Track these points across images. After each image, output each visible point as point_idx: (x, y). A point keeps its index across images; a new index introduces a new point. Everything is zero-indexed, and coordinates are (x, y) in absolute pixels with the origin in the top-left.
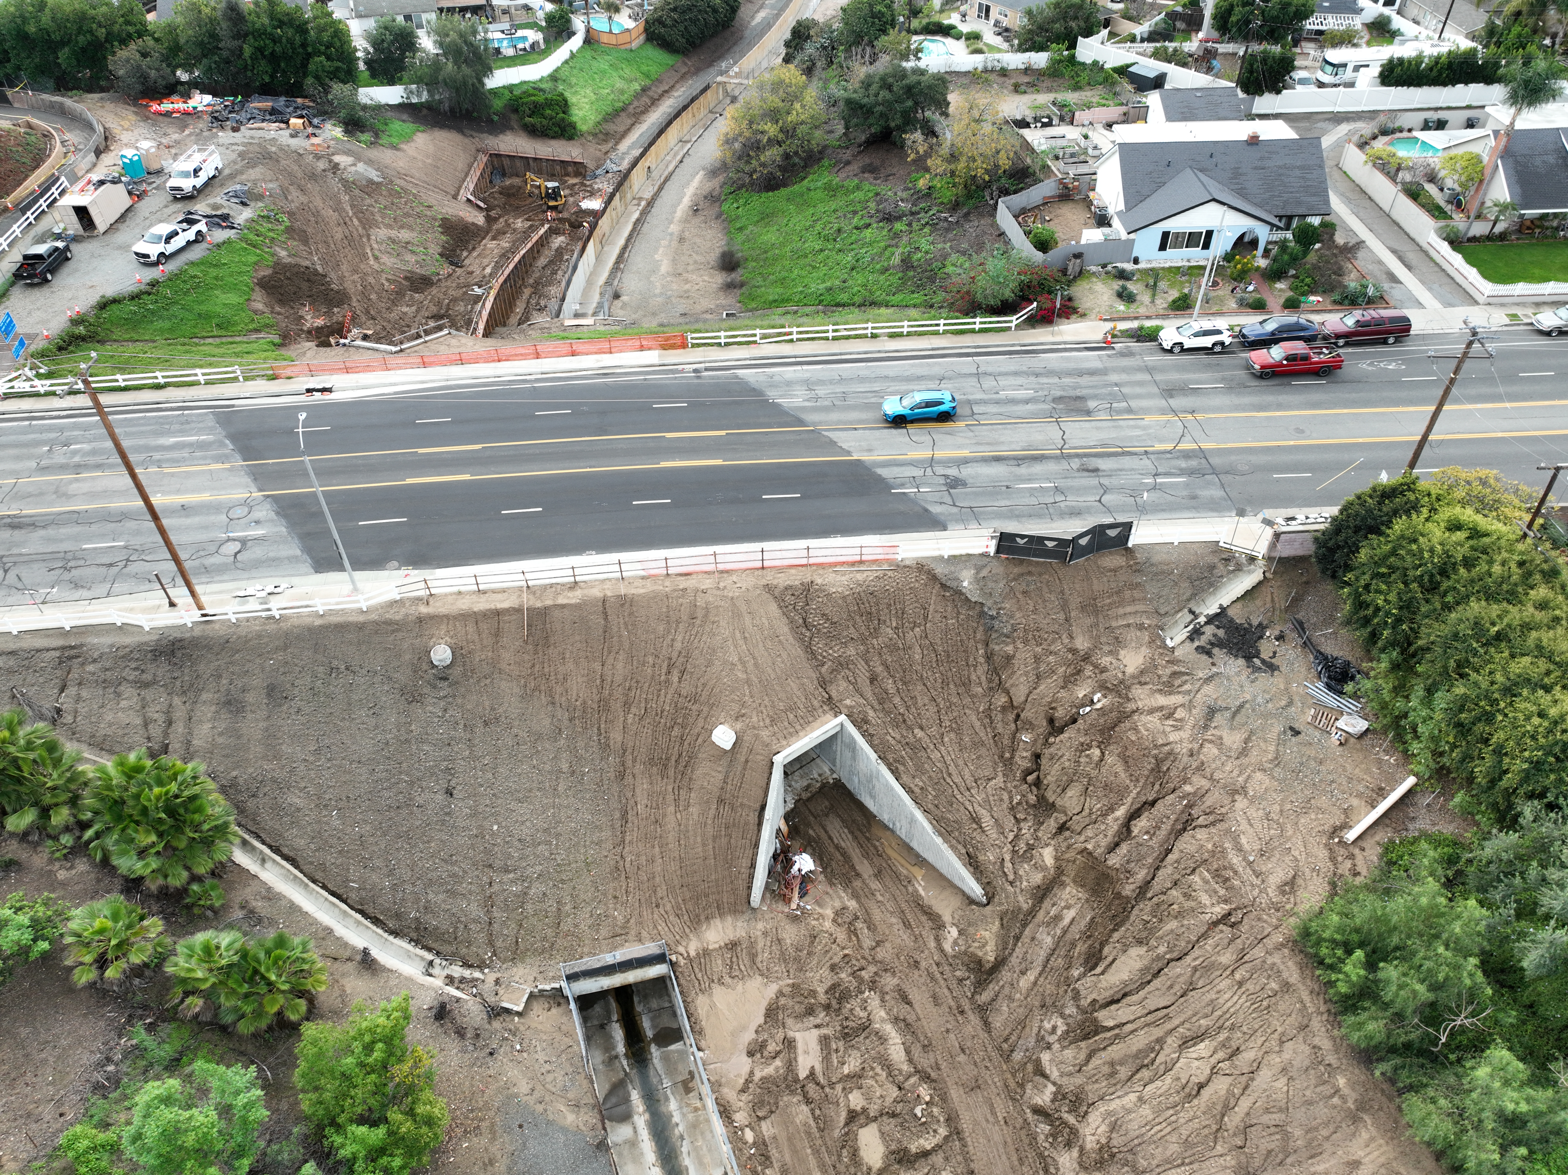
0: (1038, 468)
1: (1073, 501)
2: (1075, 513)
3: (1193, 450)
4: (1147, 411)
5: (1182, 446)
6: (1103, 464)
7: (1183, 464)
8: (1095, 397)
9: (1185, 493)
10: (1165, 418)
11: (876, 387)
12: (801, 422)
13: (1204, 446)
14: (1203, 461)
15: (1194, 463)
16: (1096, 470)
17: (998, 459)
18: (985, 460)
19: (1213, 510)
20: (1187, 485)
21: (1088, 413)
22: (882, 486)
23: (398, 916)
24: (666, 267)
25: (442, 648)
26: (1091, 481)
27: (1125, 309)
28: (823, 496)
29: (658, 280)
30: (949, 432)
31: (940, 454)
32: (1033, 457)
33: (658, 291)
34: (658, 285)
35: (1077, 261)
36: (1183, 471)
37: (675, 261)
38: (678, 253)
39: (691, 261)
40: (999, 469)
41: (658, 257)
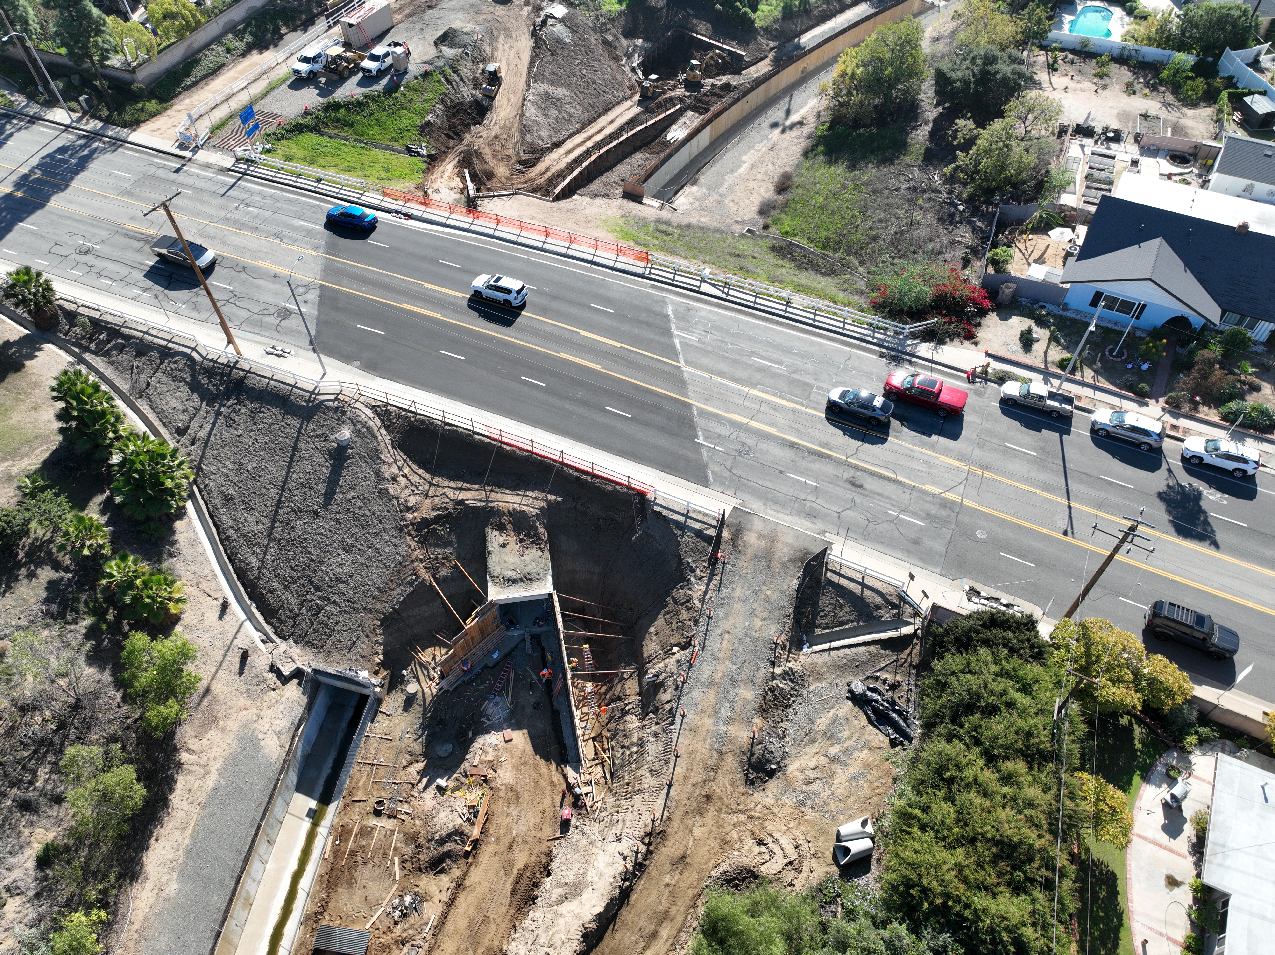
0: (818, 466)
1: (820, 504)
2: (812, 515)
3: (954, 502)
5: (949, 496)
6: (870, 483)
7: (934, 510)
9: (913, 535)
10: (957, 464)
11: (757, 348)
12: (675, 357)
13: (966, 502)
14: (953, 515)
15: (944, 513)
16: (861, 486)
18: (783, 442)
19: (921, 559)
20: (921, 529)
22: (691, 434)
24: (743, 169)
25: (346, 433)
26: (848, 494)
27: (1015, 351)
28: (646, 424)
29: (729, 180)
30: (776, 408)
31: (754, 424)
32: (821, 455)
33: (722, 190)
34: (726, 184)
35: (1007, 290)
36: (929, 516)
37: (753, 166)
38: (761, 159)
39: (763, 170)
40: (788, 454)
41: (744, 158)
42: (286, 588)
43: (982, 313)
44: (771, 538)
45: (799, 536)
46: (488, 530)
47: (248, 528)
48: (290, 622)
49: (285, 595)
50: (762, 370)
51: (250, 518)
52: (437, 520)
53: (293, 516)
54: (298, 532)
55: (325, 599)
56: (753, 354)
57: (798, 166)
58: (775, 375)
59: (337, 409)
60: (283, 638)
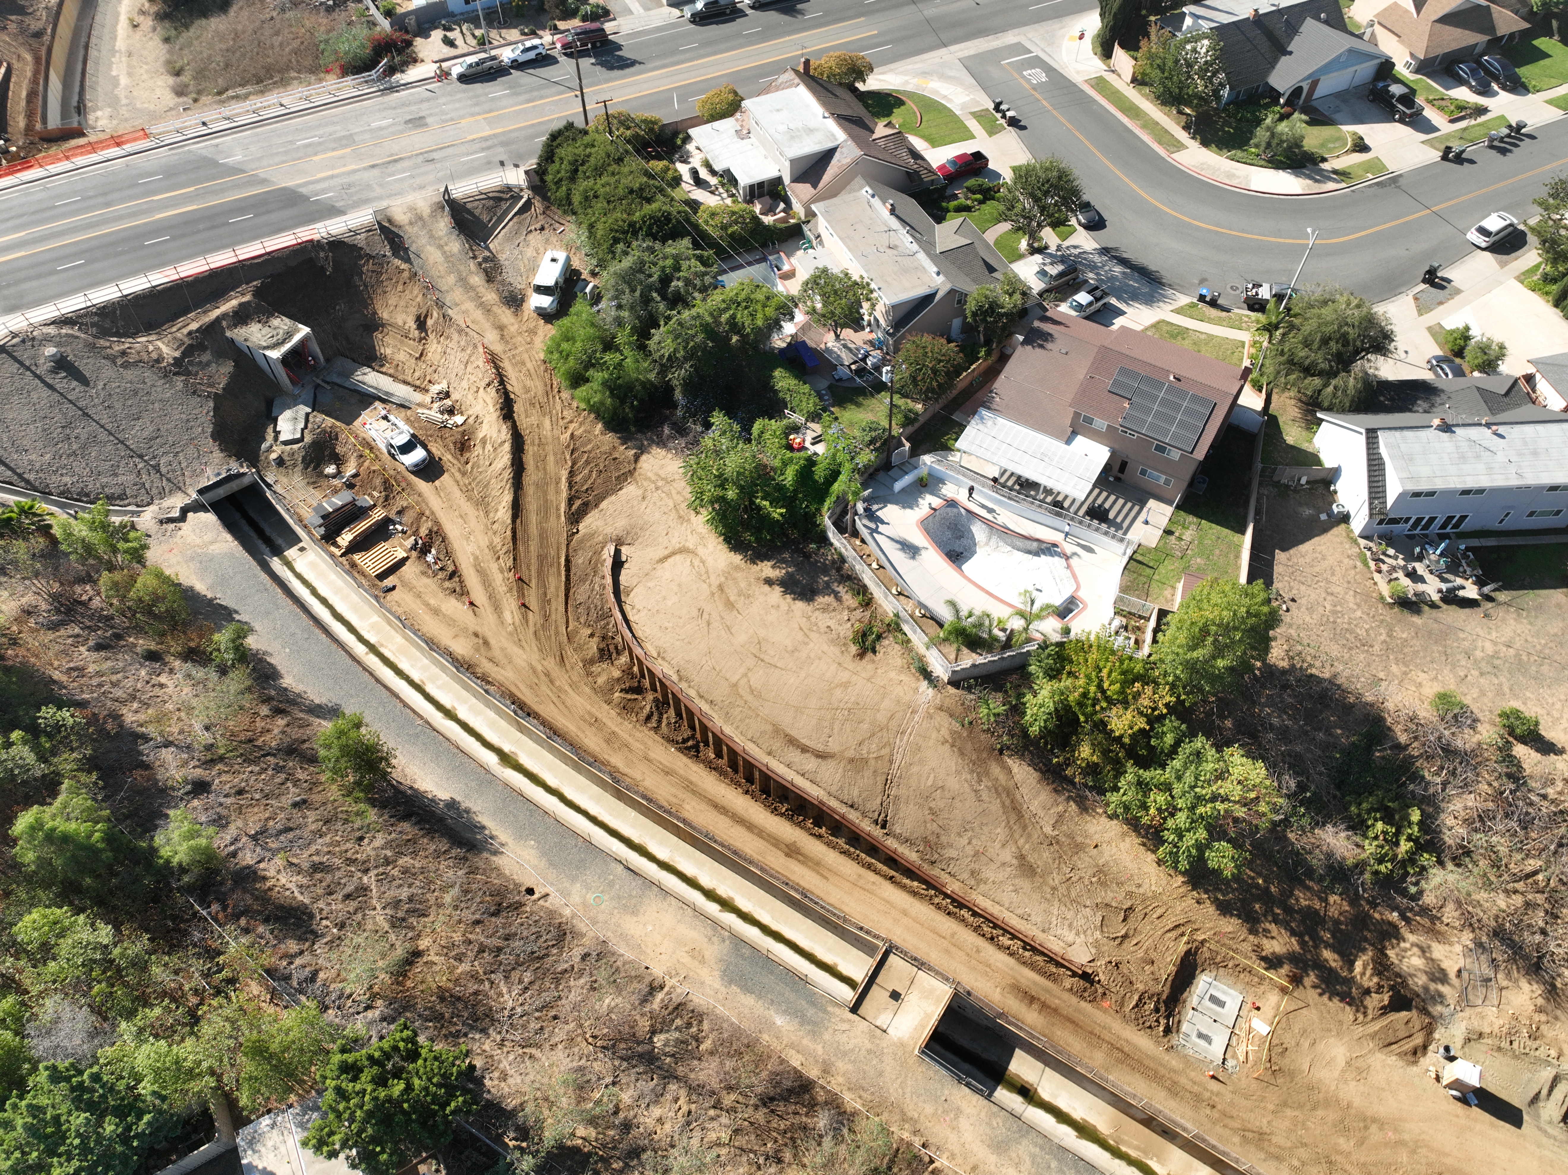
0: (399, 166)
1: (421, 180)
2: (422, 187)
3: (489, 136)
4: (462, 117)
5: (484, 134)
6: (437, 155)
7: (485, 144)
8: (431, 115)
9: (485, 161)
10: (473, 119)
11: (290, 138)
12: (244, 171)
13: (495, 132)
14: (496, 140)
15: (489, 143)
16: (433, 160)
17: (373, 166)
18: (365, 169)
20: (486, 156)
21: (426, 125)
22: (305, 198)
23: (87, 495)
24: (124, 81)
25: (50, 350)
26: (431, 167)
27: (448, 51)
28: (268, 212)
29: (121, 92)
30: (341, 157)
31: (336, 172)
32: (396, 161)
33: (124, 101)
34: (122, 96)
35: (412, 21)
36: (483, 149)
37: (130, 75)
38: (130, 66)
39: (142, 71)
40: (376, 172)
41: (114, 73)
42: (116, 475)
43: (409, 44)
44: (412, 209)
45: (425, 199)
46: (228, 334)
47: (38, 465)
48: (143, 491)
49: (121, 479)
50: (306, 146)
51: (33, 457)
52: (184, 354)
53: (68, 431)
54: (83, 437)
55: (154, 457)
56: (292, 142)
57: (170, 52)
58: (320, 144)
59: (23, 341)
60: (149, 504)
